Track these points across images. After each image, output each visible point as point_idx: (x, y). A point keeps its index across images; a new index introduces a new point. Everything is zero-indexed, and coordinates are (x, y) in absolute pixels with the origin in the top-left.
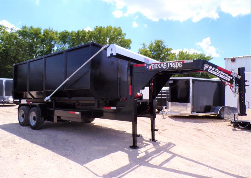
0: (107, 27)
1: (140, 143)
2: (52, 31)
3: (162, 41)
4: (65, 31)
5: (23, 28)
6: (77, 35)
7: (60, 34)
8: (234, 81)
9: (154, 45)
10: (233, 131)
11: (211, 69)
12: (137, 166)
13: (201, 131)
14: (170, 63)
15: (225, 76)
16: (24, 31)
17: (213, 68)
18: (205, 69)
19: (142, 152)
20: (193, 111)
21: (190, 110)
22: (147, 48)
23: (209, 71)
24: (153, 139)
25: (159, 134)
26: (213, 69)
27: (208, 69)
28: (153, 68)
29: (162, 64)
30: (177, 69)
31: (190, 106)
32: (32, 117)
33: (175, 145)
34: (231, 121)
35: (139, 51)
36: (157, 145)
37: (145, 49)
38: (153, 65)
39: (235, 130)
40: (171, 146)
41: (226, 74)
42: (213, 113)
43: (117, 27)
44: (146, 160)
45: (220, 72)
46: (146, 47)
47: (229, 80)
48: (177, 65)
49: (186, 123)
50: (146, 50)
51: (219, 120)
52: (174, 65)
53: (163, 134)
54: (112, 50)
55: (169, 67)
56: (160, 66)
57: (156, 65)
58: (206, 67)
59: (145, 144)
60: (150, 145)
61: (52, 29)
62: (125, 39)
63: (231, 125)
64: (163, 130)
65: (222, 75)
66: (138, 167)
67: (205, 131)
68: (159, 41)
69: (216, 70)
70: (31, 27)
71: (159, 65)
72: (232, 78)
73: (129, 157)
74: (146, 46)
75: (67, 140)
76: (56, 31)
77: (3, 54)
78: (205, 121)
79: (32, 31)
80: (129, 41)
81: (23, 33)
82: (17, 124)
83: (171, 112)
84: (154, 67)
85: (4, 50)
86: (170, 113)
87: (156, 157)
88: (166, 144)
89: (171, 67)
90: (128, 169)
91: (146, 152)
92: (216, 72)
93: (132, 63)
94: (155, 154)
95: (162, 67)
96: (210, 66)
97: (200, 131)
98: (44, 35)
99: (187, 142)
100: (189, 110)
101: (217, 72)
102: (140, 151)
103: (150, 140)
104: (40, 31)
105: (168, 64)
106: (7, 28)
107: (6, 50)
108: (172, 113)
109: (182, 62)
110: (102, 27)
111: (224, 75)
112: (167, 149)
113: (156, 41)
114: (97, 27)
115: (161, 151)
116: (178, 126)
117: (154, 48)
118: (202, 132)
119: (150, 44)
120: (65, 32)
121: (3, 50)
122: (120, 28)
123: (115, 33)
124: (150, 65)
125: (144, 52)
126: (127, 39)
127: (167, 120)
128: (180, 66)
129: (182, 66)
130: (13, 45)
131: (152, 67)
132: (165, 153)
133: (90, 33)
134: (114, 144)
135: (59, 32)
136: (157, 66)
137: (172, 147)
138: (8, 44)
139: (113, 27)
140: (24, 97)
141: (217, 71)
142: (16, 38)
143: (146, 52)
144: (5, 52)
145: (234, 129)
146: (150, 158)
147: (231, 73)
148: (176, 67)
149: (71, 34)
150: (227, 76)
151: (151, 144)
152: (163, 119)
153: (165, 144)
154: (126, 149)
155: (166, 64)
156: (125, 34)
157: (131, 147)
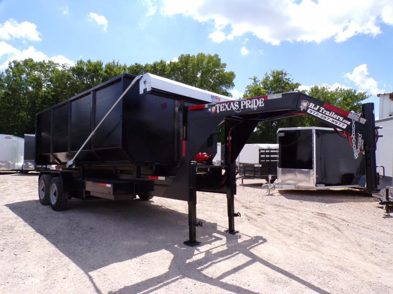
0: (198, 55)
1: (207, 236)
2: (117, 65)
3: (284, 72)
4: (136, 64)
5: (78, 64)
6: (153, 69)
7: (129, 69)
8: (354, 128)
9: (271, 78)
10: (384, 217)
11: (312, 108)
12: (178, 277)
13: (325, 216)
14: (245, 102)
15: (338, 120)
16: (79, 68)
17: (315, 106)
18: (302, 110)
19: (201, 253)
20: (318, 182)
21: (314, 181)
22: (260, 84)
23: (308, 111)
24: (231, 231)
25: (247, 221)
26: (317, 109)
27: (308, 108)
28: (218, 111)
29: (232, 103)
30: (256, 111)
31: (313, 174)
32: (54, 191)
33: (265, 241)
34: (381, 201)
35: (247, 89)
36: (234, 241)
37: (257, 85)
38: (218, 105)
39: (388, 216)
40: (258, 242)
41: (338, 116)
42: (356, 186)
43: (213, 55)
44: (199, 268)
45: (328, 113)
46: (258, 83)
47: (345, 127)
48: (256, 104)
49: (304, 202)
50: (257, 87)
51: (367, 198)
52: (250, 105)
53: (255, 220)
54: (145, 82)
55: (242, 108)
56: (229, 107)
57: (223, 105)
58: (304, 104)
59: (213, 239)
60: (221, 239)
61: (118, 63)
62: (225, 72)
63: (382, 208)
64: (259, 215)
65: (333, 118)
66: (177, 279)
67: (331, 218)
68: (278, 73)
69: (321, 110)
70: (89, 62)
71: (227, 106)
72: (349, 123)
73: (173, 260)
74: (258, 81)
75: (91, 228)
76: (124, 65)
77: (53, 101)
78: (339, 200)
79: (90, 67)
80: (232, 75)
81: (78, 71)
82: (36, 201)
83: (283, 183)
84: (220, 109)
85: (53, 96)
86: (280, 186)
87: (220, 261)
88: (250, 238)
89: (247, 107)
90: (159, 283)
91: (208, 252)
92: (322, 113)
93: (187, 104)
94: (222, 256)
95: (232, 108)
96: (311, 104)
97: (323, 218)
98: (106, 72)
99: (290, 236)
100: (312, 181)
101: (324, 113)
102: (198, 250)
103: (227, 231)
104: (101, 65)
105: (242, 102)
106: (58, 64)
107: (56, 95)
108: (283, 186)
109: (263, 99)
110: (191, 56)
111: (335, 119)
112: (248, 248)
113: (274, 73)
114: (182, 55)
115: (236, 251)
116: (287, 208)
117: (271, 83)
118: (325, 218)
119: (265, 78)
120: (135, 66)
121: (51, 95)
122: (216, 56)
123: (211, 64)
124: (214, 105)
125: (255, 90)
126: (228, 72)
127: (274, 197)
128: (260, 106)
129: (263, 105)
130: (65, 89)
131: (216, 108)
132: (241, 255)
133: (172, 66)
134: (161, 237)
135: (128, 66)
136: (225, 107)
137: (257, 245)
138: (59, 87)
139: (206, 54)
140: (51, 161)
141: (323, 111)
142: (69, 78)
143: (259, 89)
144: (55, 98)
145: (386, 214)
146: (209, 263)
147: (348, 115)
148: (253, 108)
149: (145, 68)
150: (342, 120)
151: (225, 238)
152: (269, 195)
153: (248, 238)
154: (176, 246)
155: (238, 103)
156: (225, 65)
157: (186, 243)
